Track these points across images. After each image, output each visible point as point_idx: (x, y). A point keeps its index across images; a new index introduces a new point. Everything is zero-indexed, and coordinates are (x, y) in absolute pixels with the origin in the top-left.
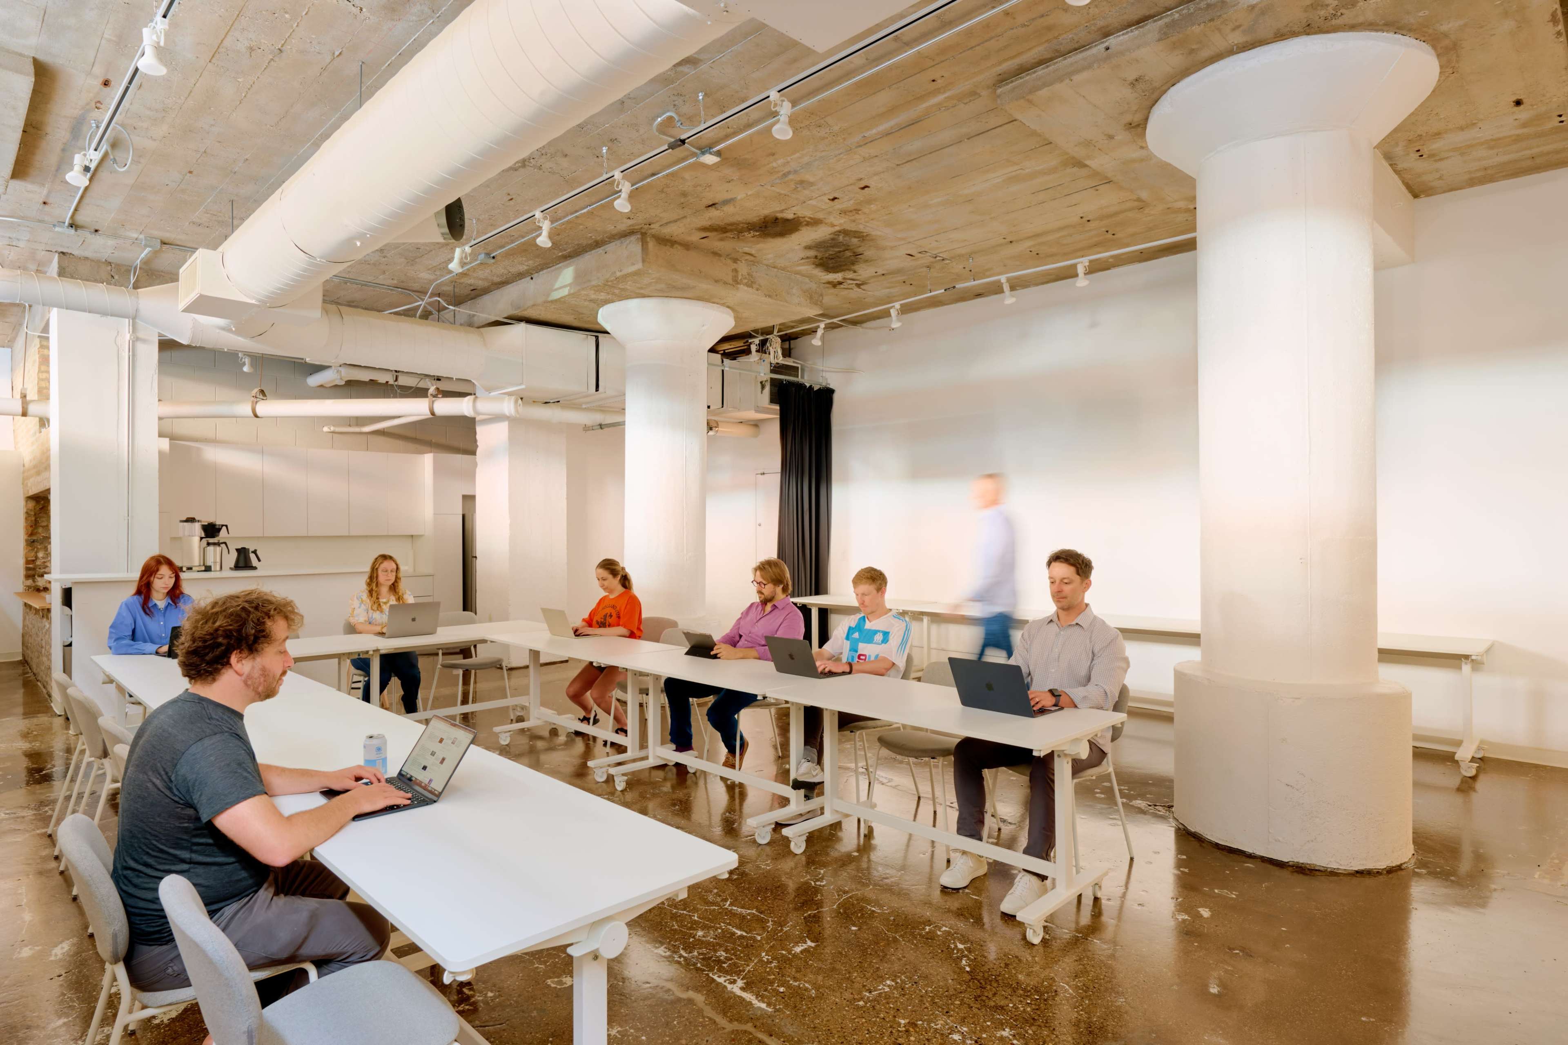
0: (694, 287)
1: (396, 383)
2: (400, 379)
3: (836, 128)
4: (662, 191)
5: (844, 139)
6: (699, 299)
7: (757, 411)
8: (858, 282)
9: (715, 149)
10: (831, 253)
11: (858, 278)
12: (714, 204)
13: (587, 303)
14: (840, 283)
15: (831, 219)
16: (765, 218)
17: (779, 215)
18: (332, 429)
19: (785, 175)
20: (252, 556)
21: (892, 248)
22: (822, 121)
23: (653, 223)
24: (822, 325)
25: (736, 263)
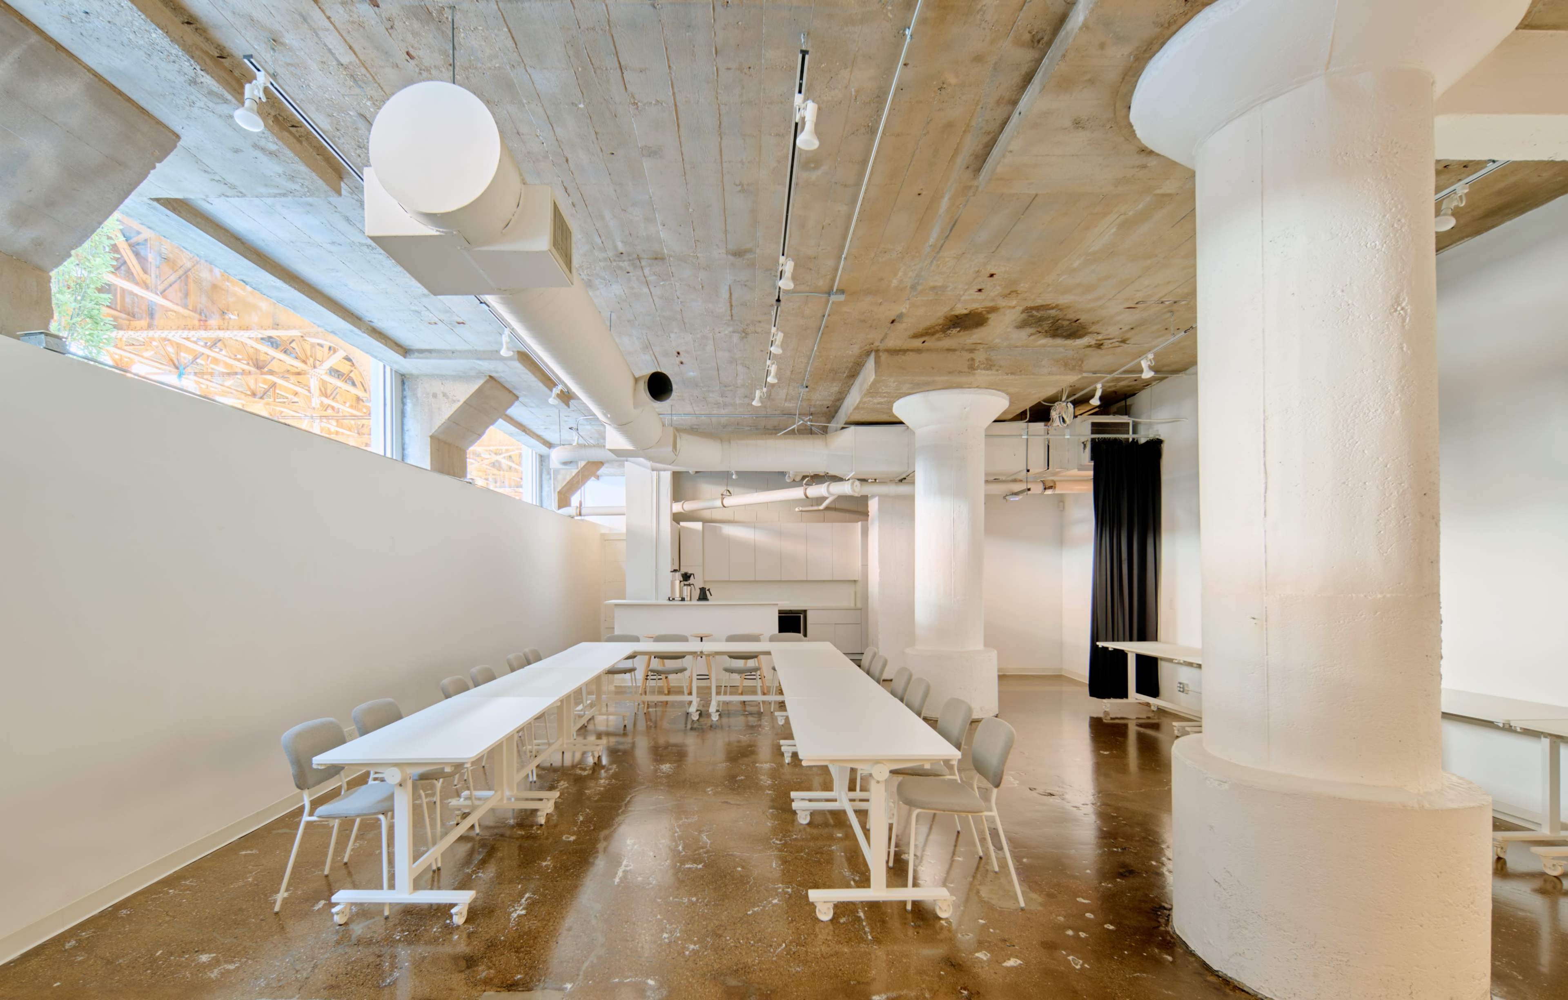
3: (900, 249)
4: (846, 323)
5: (919, 252)
7: (1079, 469)
8: (1117, 340)
9: (834, 290)
10: (1047, 326)
12: (893, 321)
13: (879, 406)
14: (1098, 345)
15: (1003, 304)
16: (946, 318)
17: (954, 313)
18: (801, 509)
19: (913, 288)
20: (708, 592)
21: (1101, 307)
22: (881, 249)
24: (1099, 385)
25: (973, 352)
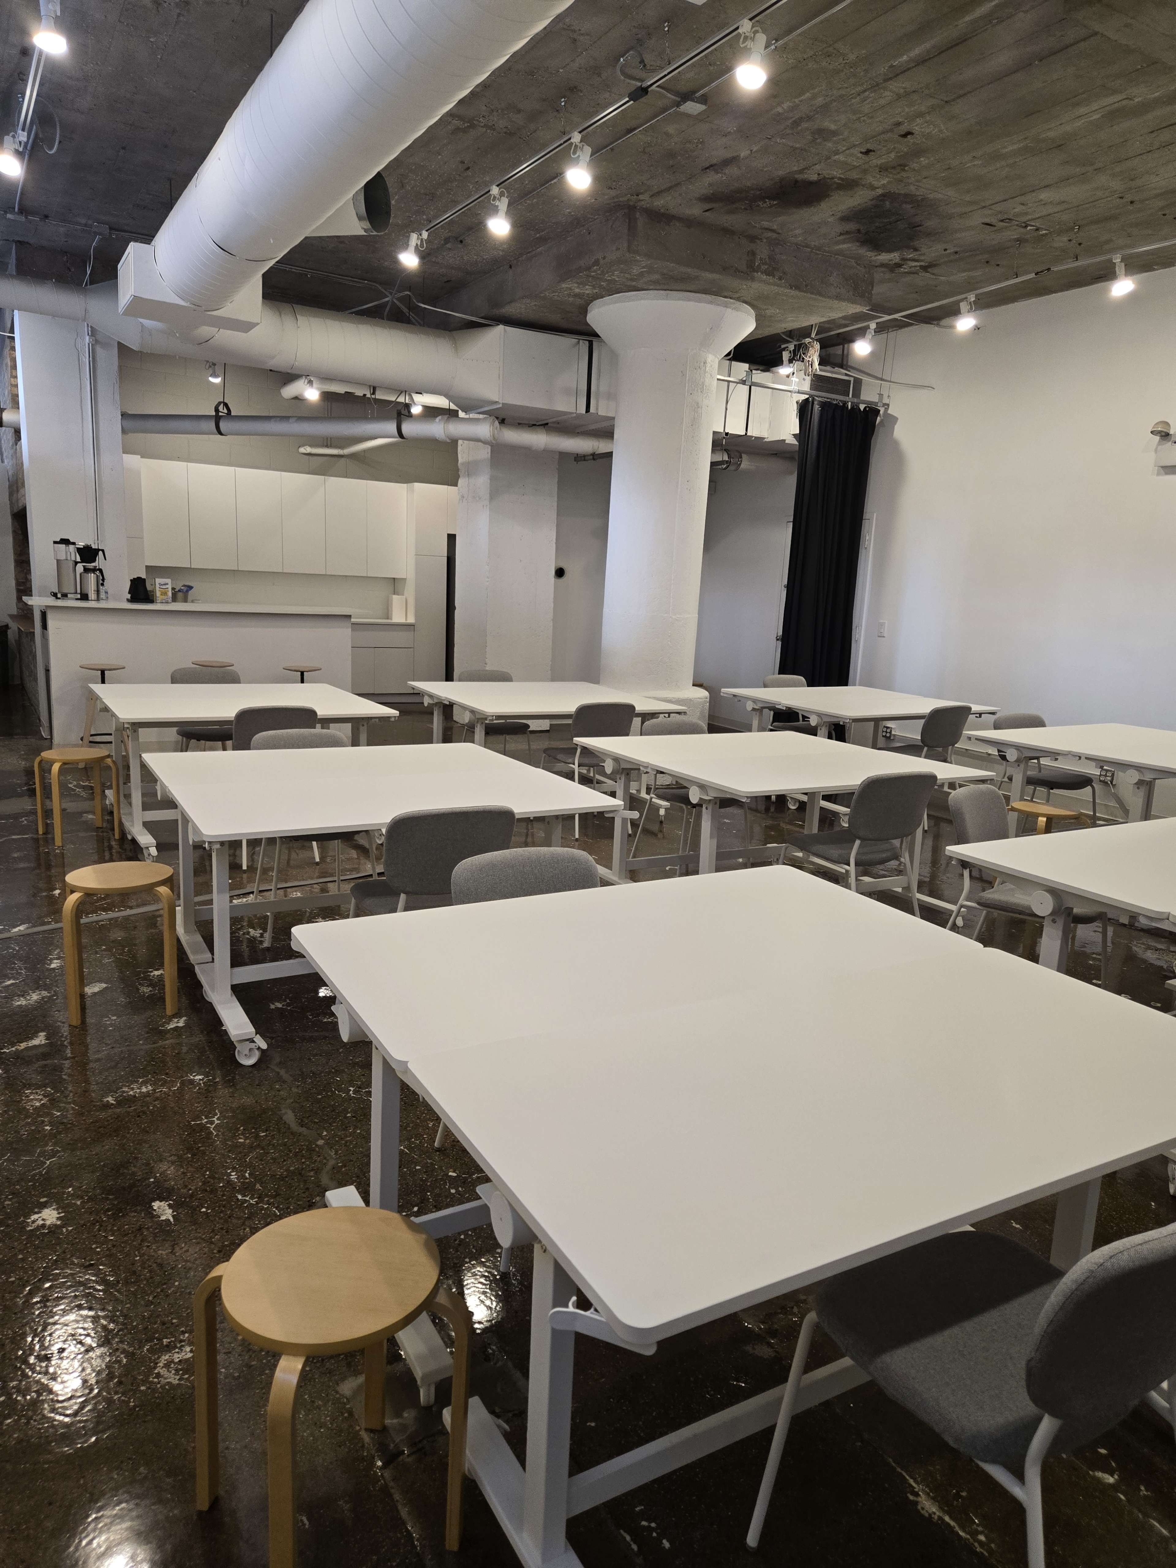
0: (697, 277)
1: (373, 396)
2: (377, 392)
3: (852, 57)
4: (644, 152)
5: (866, 71)
6: (705, 292)
8: (922, 264)
9: (697, 95)
10: (877, 224)
11: (922, 258)
12: (712, 166)
13: (571, 299)
14: (899, 266)
15: (870, 179)
16: (782, 179)
17: (799, 177)
19: (797, 123)
21: (962, 215)
22: (831, 49)
23: (642, 193)
24: (873, 326)
25: (755, 242)
